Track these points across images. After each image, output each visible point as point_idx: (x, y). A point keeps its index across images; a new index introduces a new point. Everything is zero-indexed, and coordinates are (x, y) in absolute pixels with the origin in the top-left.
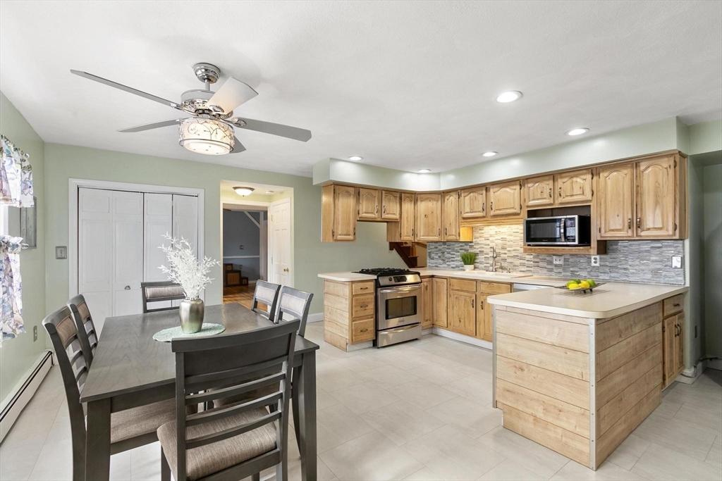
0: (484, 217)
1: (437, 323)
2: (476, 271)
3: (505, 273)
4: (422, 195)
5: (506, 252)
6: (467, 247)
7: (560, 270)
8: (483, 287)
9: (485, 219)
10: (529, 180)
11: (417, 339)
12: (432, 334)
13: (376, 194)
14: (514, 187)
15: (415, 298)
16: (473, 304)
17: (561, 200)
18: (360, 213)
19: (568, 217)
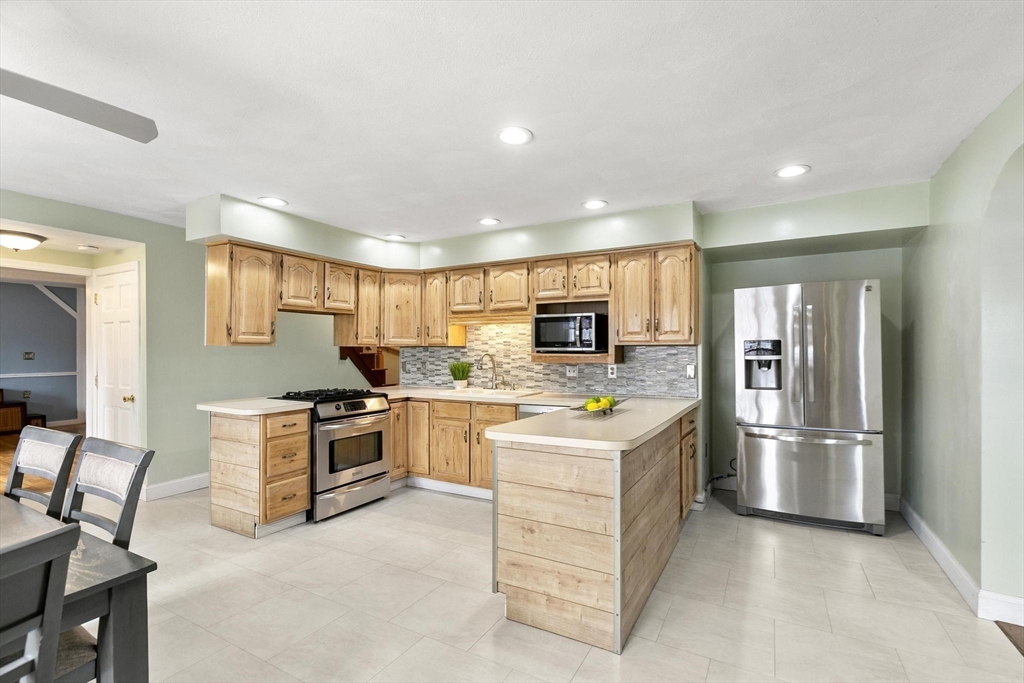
0: (481, 311)
1: (415, 470)
2: (471, 389)
3: (508, 390)
4: (392, 275)
5: (509, 361)
6: (458, 355)
7: (574, 384)
8: (479, 413)
9: (482, 314)
10: (539, 263)
11: (382, 498)
12: (407, 486)
13: (314, 266)
14: (520, 272)
15: (380, 434)
16: (465, 438)
17: (576, 292)
18: (284, 297)
19: (585, 314)
